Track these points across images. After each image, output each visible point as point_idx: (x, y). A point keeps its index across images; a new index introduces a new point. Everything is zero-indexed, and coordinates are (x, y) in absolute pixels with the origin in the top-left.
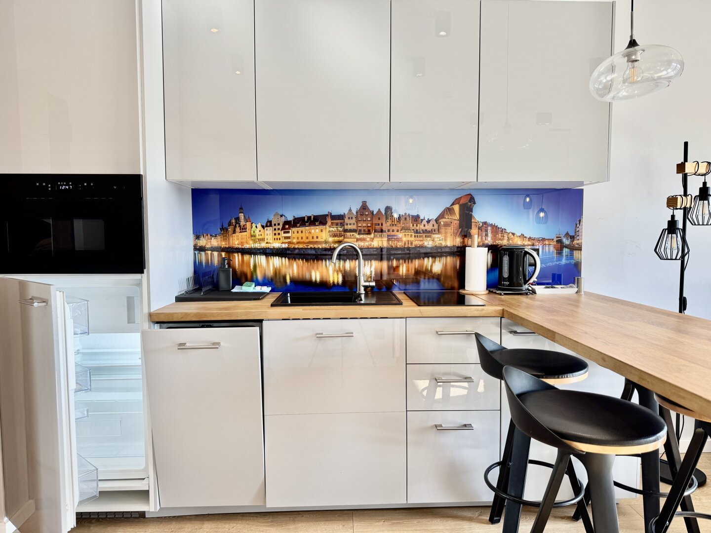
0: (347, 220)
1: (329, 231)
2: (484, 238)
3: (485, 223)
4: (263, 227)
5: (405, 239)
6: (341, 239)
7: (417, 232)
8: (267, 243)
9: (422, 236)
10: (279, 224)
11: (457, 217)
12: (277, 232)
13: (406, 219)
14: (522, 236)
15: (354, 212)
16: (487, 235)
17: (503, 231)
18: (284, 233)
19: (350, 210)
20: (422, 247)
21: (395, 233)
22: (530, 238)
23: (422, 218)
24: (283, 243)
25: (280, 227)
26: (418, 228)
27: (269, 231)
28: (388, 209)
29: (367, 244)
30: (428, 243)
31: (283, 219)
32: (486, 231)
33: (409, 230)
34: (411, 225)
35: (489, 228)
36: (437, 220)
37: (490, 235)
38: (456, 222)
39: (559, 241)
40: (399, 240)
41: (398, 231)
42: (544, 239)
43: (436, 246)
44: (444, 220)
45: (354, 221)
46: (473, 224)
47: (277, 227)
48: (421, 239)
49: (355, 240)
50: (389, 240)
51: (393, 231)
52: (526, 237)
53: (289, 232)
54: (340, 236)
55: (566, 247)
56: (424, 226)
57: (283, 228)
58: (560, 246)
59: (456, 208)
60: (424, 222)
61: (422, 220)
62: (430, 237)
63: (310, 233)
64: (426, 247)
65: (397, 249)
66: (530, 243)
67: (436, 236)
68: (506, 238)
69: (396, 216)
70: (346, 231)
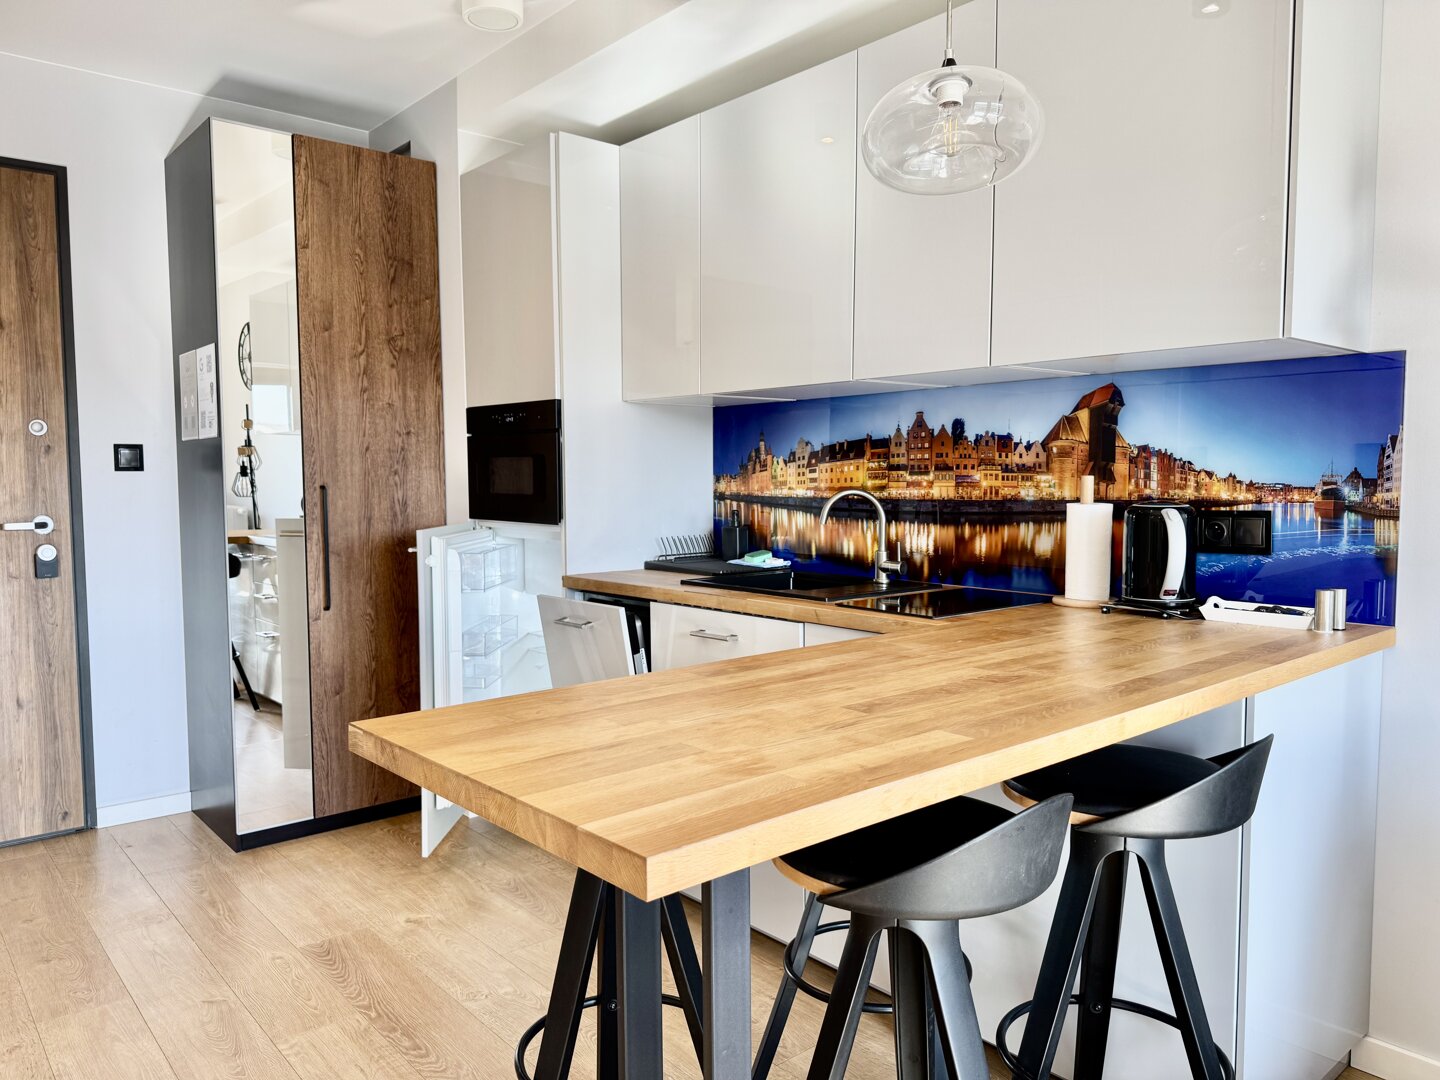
0: (893, 449)
1: (868, 469)
2: (1141, 482)
3: (1144, 449)
4: (785, 462)
5: (985, 482)
6: (885, 482)
7: (1006, 469)
8: (790, 488)
9: (1016, 478)
10: (804, 458)
11: (1085, 435)
12: (801, 470)
13: (987, 442)
14: (1232, 479)
15: (904, 433)
16: (1148, 477)
17: (1186, 467)
18: (811, 472)
19: (898, 430)
20: (1016, 500)
21: (970, 472)
22: (1251, 486)
23: (1016, 440)
24: (808, 489)
25: (805, 462)
26: (1008, 461)
27: (792, 468)
28: (958, 425)
29: (923, 492)
30: (1028, 492)
31: (809, 449)
32: (1147, 466)
33: (994, 465)
34: (997, 454)
35: (1154, 460)
36: (1045, 444)
37: (1155, 475)
38: (1082, 447)
39: (1332, 493)
40: (975, 485)
41: (973, 468)
42: (1287, 488)
43: (1041, 499)
44: (1059, 443)
45: (903, 450)
46: (1118, 450)
47: (802, 462)
48: (1015, 483)
49: (905, 484)
50: (958, 485)
51: (965, 467)
52: (1240, 482)
53: (814, 471)
54: (884, 477)
55: (1352, 508)
56: (1021, 456)
57: (809, 464)
58: (1333, 506)
59: (1084, 416)
60: (1021, 449)
61: (1017, 445)
62: (1030, 479)
63: (842, 472)
64: (1023, 501)
65: (971, 503)
66: (1250, 497)
67: (1043, 477)
68: (1192, 483)
69: (972, 438)
70: (891, 468)
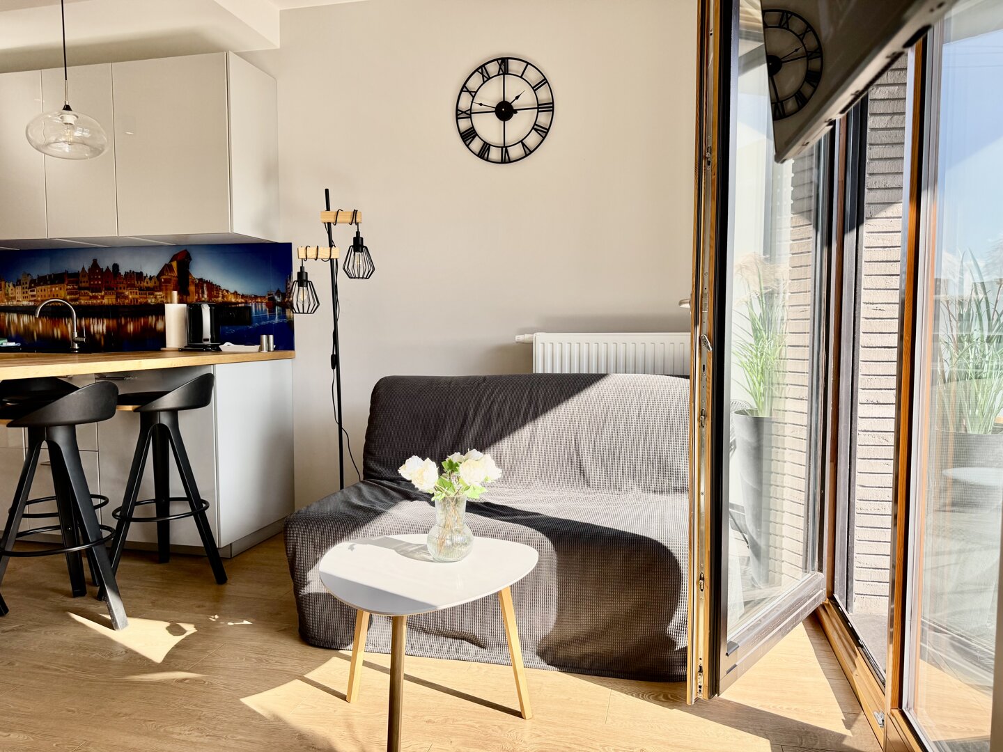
0: (80, 278)
1: (67, 290)
2: (201, 295)
3: (201, 280)
4: (14, 286)
5: (131, 295)
6: (77, 296)
7: (141, 289)
8: (18, 301)
9: (145, 294)
10: (26, 283)
11: (176, 273)
12: (25, 290)
13: (131, 276)
14: (236, 294)
15: (87, 270)
16: (203, 293)
17: (218, 288)
18: (31, 291)
19: (83, 268)
20: (147, 304)
21: (124, 291)
22: (243, 296)
23: (145, 275)
24: (30, 301)
25: (28, 286)
26: (142, 285)
27: (19, 289)
28: (116, 266)
29: (99, 301)
30: (151, 301)
31: (29, 278)
32: (202, 288)
33: (135, 287)
34: (136, 282)
35: (205, 285)
36: (159, 277)
37: (206, 292)
38: (174, 278)
39: (271, 299)
40: (126, 297)
41: (124, 289)
42: (256, 297)
43: (158, 304)
44: (164, 277)
45: (86, 279)
46: (190, 280)
47: (25, 286)
48: (145, 296)
49: (89, 297)
50: (117, 299)
51: (121, 288)
52: (239, 295)
53: (33, 291)
54: (76, 294)
55: (279, 304)
56: (147, 283)
57: (30, 287)
58: (272, 304)
59: (174, 264)
60: (147, 279)
61: (145, 277)
62: (152, 294)
63: (51, 291)
64: (149, 305)
65: (124, 306)
66: (243, 301)
67: (158, 293)
68: (221, 295)
69: (123, 273)
70: (80, 288)
